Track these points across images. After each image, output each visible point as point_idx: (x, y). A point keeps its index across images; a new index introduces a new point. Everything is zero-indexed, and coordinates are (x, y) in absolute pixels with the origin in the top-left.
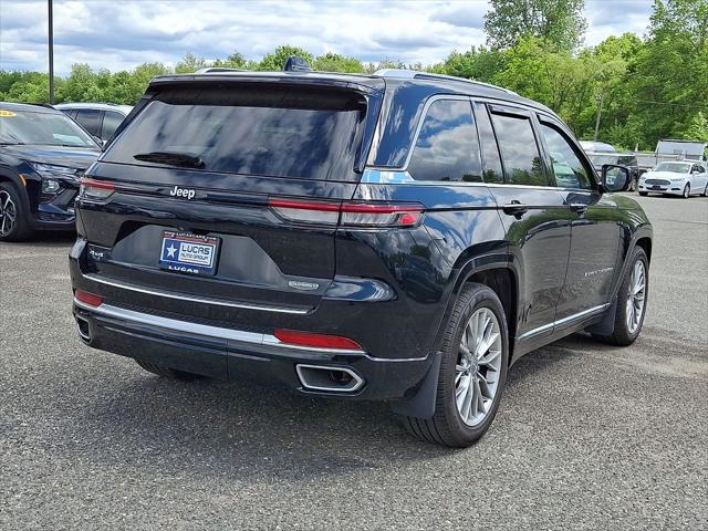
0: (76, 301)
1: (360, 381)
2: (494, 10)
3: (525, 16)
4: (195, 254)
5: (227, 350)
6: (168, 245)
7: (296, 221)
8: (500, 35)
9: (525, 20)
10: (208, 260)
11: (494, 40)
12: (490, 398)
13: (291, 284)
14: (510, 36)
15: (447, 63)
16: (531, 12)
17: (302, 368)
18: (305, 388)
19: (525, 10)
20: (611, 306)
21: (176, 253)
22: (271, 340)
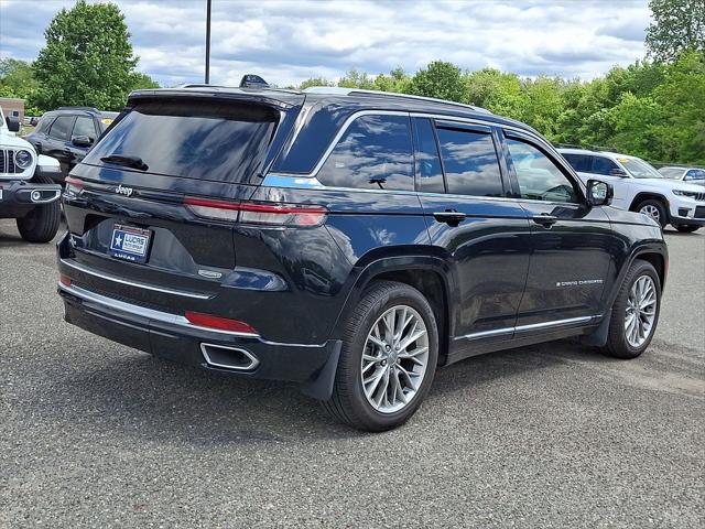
0: (61, 284)
1: (255, 361)
2: (656, 24)
3: (689, 30)
4: (133, 243)
5: (150, 328)
6: (116, 236)
7: (214, 219)
8: (662, 49)
9: (689, 34)
10: (142, 250)
11: (654, 54)
12: (412, 389)
13: (201, 272)
14: (671, 50)
15: (609, 78)
16: (695, 27)
17: (206, 347)
18: (209, 365)
19: (690, 24)
20: (604, 318)
21: (121, 243)
22: (183, 321)
